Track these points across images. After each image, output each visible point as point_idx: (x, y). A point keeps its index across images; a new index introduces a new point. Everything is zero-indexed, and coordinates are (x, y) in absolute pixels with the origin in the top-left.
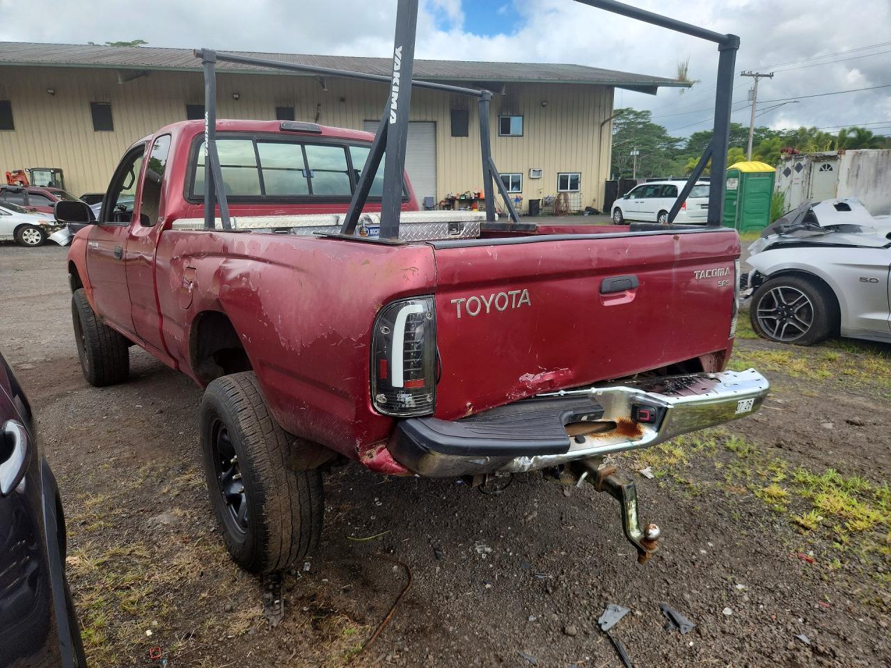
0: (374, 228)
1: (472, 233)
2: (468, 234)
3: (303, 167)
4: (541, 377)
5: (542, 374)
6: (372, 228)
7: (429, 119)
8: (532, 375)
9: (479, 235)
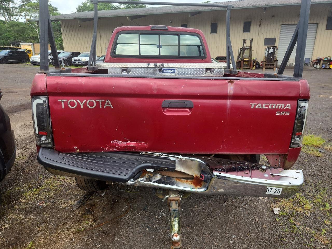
0: (166, 69)
1: (219, 74)
2: (216, 74)
3: (158, 44)
4: (127, 143)
5: (127, 142)
6: (165, 69)
7: (315, 22)
8: (121, 142)
9: (223, 75)
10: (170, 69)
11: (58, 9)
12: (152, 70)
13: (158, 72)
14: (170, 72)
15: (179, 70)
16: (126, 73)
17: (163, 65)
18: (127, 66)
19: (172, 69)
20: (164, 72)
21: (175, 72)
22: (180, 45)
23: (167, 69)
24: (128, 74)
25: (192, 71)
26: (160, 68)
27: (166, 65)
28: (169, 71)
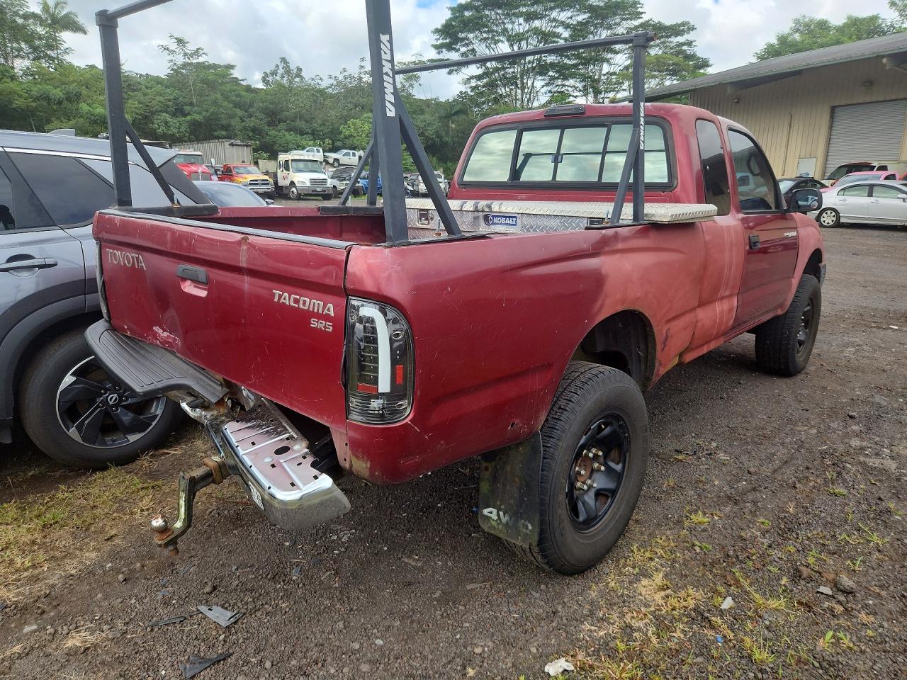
0: (498, 217)
3: (555, 152)
6: (495, 216)
10: (506, 217)
11: (711, 62)
12: (470, 216)
13: (482, 221)
14: (505, 224)
15: (525, 219)
16: (426, 222)
17: (489, 207)
18: (427, 208)
19: (510, 217)
20: (493, 224)
21: (515, 225)
22: (608, 152)
23: (500, 216)
24: (429, 224)
25: (554, 223)
26: (485, 213)
27: (497, 206)
28: (503, 220)
